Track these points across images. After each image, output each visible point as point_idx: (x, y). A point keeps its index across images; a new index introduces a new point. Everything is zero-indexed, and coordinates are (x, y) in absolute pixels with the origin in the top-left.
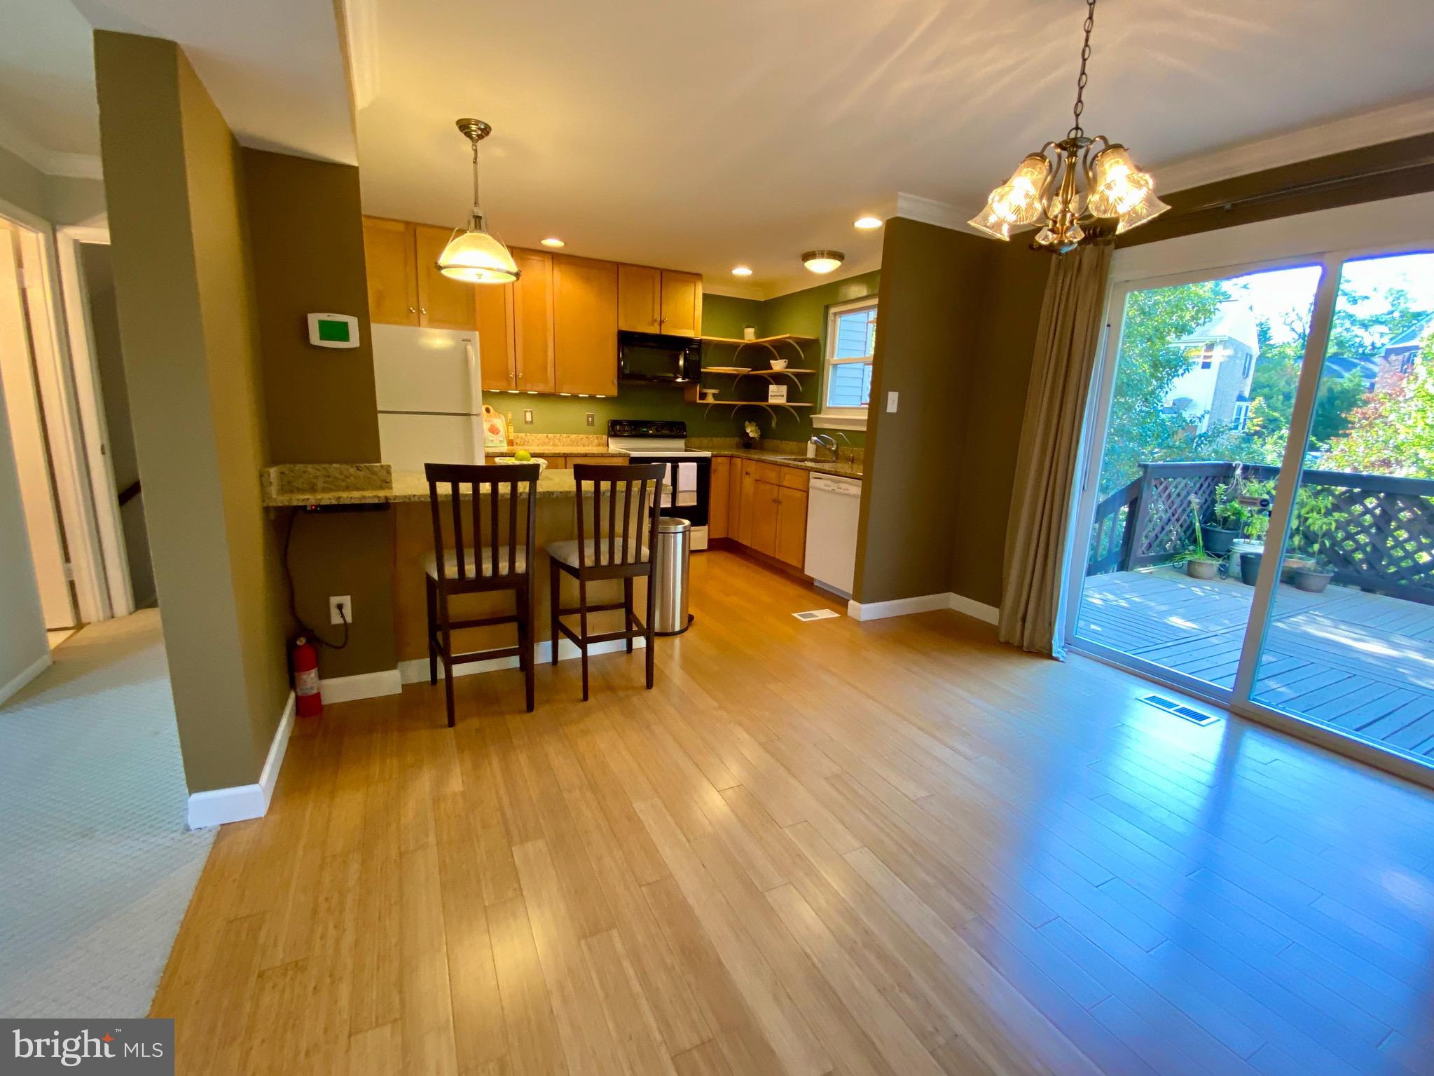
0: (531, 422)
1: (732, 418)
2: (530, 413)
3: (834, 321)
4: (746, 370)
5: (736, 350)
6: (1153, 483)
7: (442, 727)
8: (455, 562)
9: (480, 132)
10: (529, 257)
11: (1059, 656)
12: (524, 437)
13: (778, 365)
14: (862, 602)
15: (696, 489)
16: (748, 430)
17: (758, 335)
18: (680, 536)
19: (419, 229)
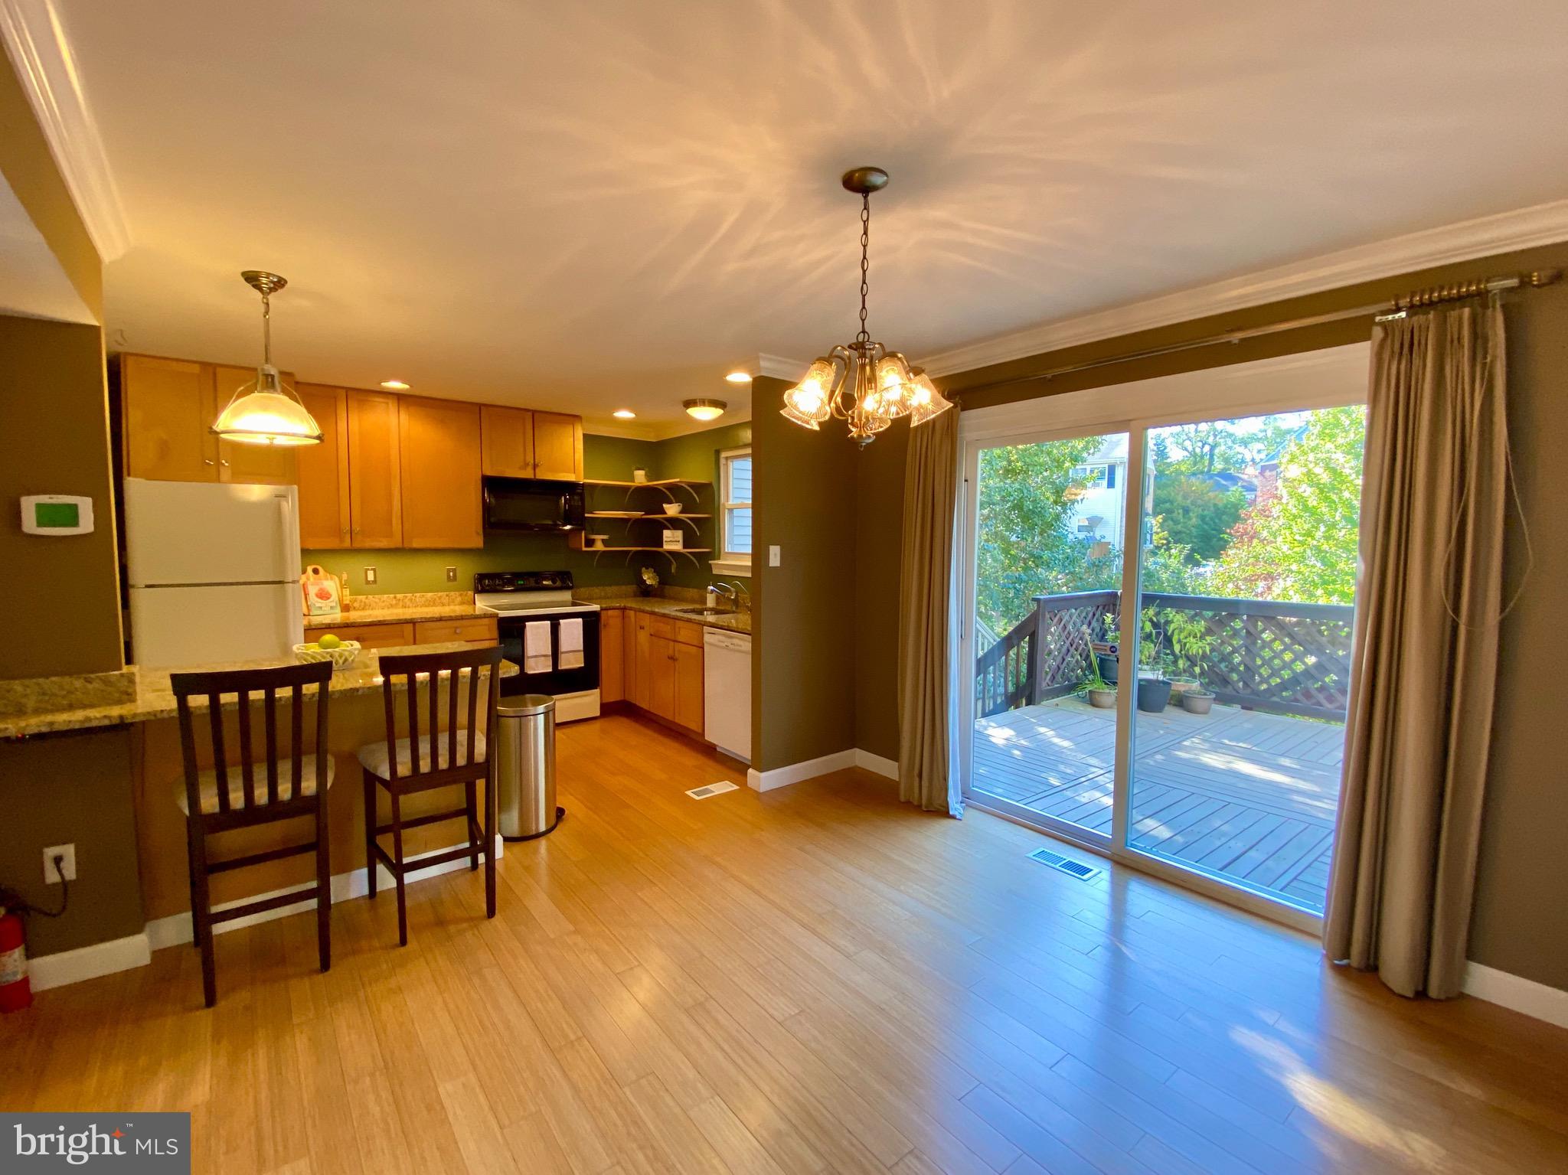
0: (373, 581)
1: (626, 564)
2: (372, 572)
3: (726, 465)
4: (638, 514)
5: (628, 491)
6: (1048, 616)
7: (198, 1008)
8: (214, 790)
9: (272, 285)
10: (370, 399)
11: (956, 813)
12: (364, 600)
13: (672, 510)
14: (761, 770)
15: (582, 648)
16: (645, 577)
17: (649, 477)
18: (541, 718)
19: (219, 370)
